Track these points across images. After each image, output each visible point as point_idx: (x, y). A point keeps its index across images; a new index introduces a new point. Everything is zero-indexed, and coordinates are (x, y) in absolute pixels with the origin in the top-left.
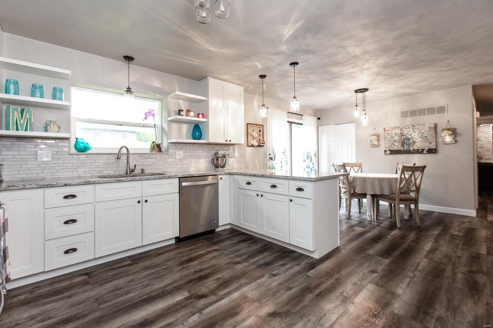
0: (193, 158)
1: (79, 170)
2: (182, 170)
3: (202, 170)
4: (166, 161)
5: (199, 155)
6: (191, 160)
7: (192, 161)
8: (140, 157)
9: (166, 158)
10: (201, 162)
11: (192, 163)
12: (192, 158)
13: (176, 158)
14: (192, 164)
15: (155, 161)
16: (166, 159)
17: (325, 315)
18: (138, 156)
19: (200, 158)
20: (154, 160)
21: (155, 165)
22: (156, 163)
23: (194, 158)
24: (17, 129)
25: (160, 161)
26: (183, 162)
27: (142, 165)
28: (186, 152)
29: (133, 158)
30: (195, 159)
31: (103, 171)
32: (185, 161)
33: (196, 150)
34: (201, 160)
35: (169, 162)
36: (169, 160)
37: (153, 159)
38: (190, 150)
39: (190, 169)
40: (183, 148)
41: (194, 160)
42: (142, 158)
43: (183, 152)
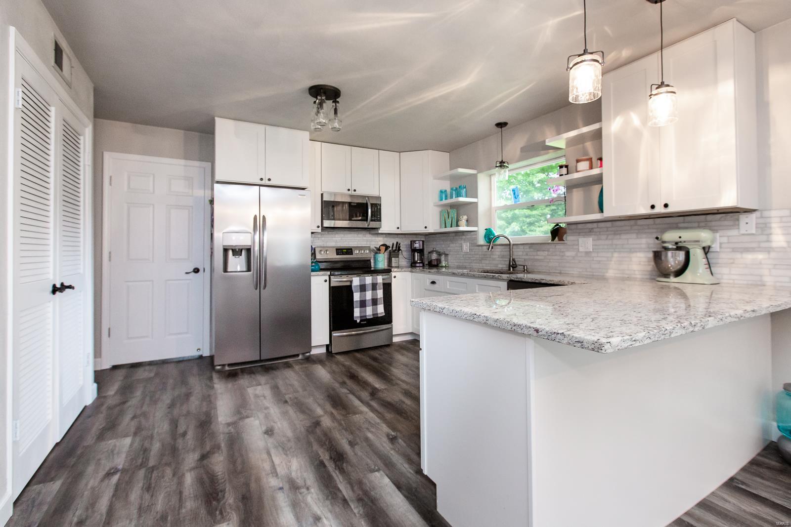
0: (615, 252)
1: (483, 261)
2: (591, 274)
3: (636, 278)
4: (563, 256)
5: (628, 244)
6: (609, 255)
7: (612, 257)
8: (530, 248)
9: (562, 250)
10: (634, 259)
11: (611, 261)
12: (613, 250)
13: (580, 250)
14: (613, 262)
15: (548, 255)
16: (563, 252)
17: (286, 455)
18: (527, 247)
19: (632, 251)
20: (547, 253)
21: (548, 260)
22: (550, 257)
23: (616, 250)
24: (446, 227)
25: (554, 256)
26: (593, 257)
27: (532, 259)
28: (599, 239)
29: (523, 250)
30: (620, 252)
31: (498, 264)
32: (596, 255)
33: (620, 234)
34: (634, 255)
35: (568, 256)
36: (568, 254)
37: (545, 252)
38: (608, 235)
39: (607, 272)
40: (593, 232)
41: (616, 255)
42: (532, 250)
43: (593, 240)
